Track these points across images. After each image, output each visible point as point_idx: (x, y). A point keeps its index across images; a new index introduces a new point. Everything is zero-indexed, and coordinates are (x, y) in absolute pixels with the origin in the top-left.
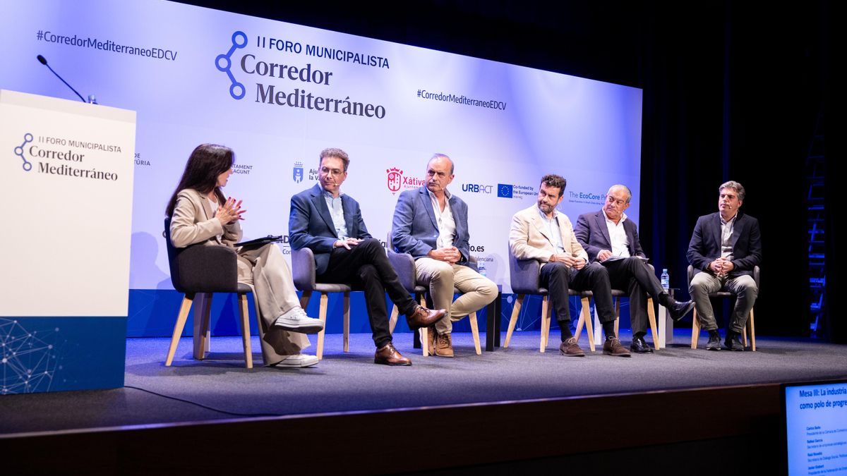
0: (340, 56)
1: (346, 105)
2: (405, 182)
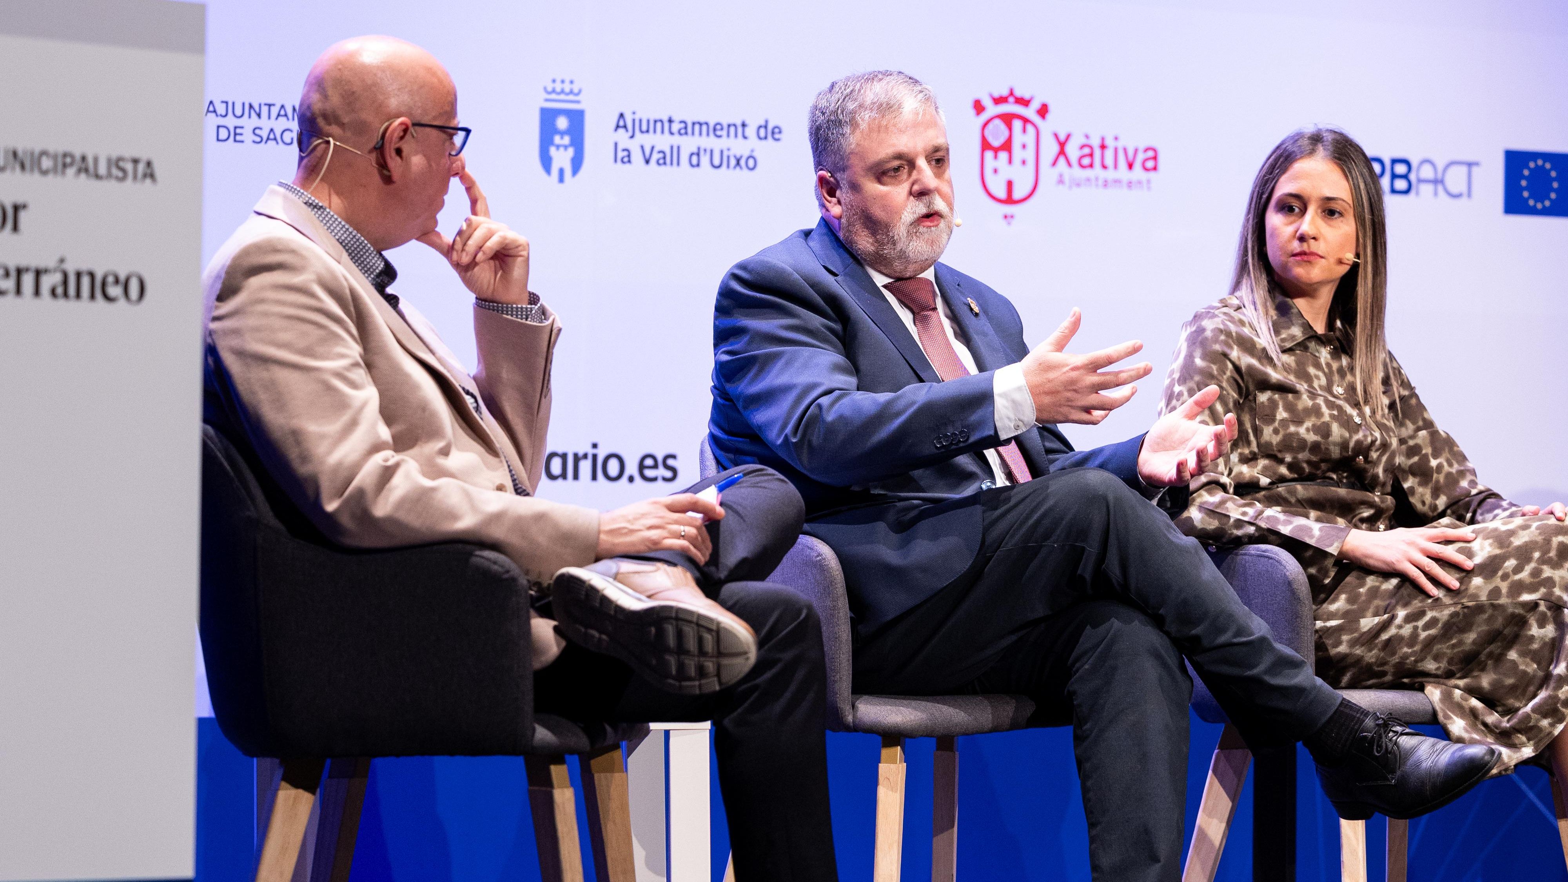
2: (1062, 160)
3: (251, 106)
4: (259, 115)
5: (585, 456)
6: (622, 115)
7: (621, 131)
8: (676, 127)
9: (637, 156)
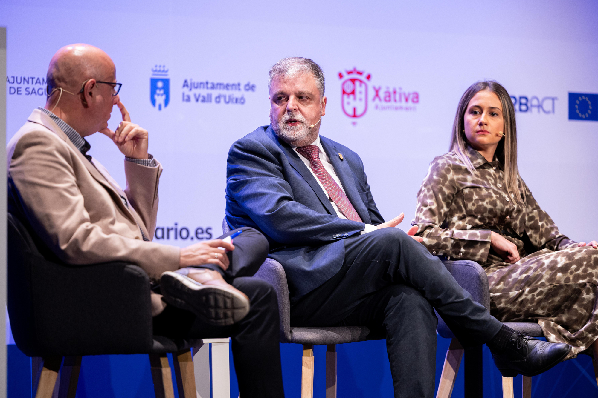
2: (377, 98)
3: (24, 79)
4: (28, 82)
5: (172, 229)
6: (186, 81)
7: (186, 88)
8: (209, 86)
9: (193, 99)
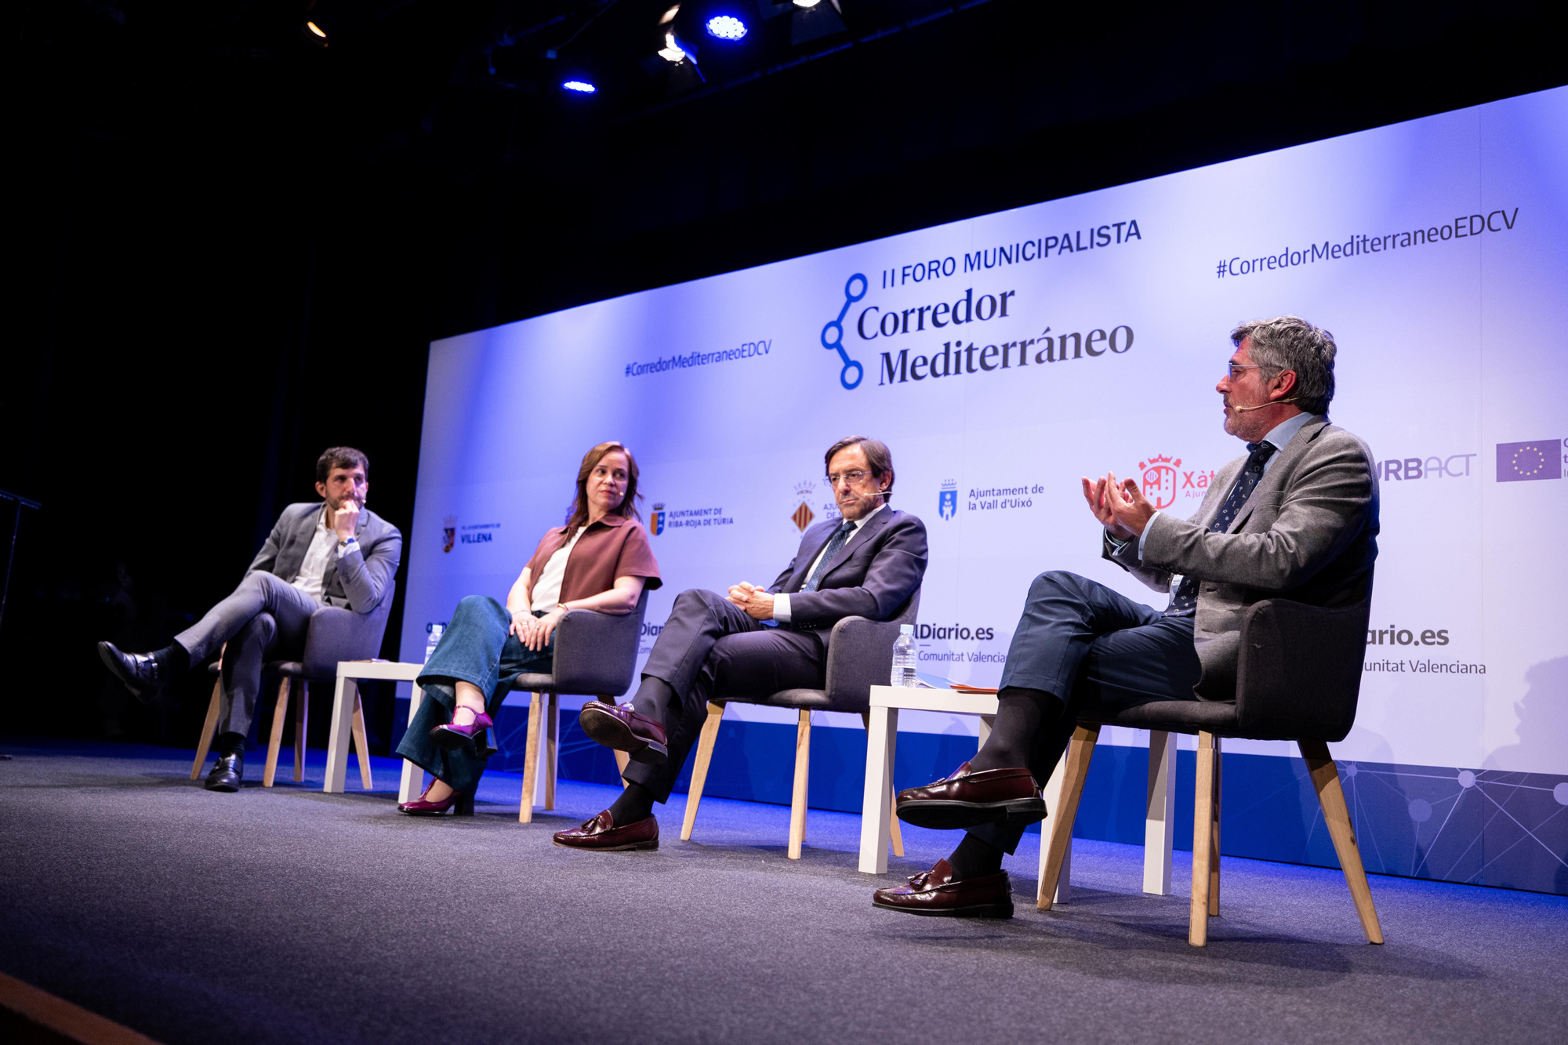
0: (1030, 250)
1: (1044, 344)
2: (1188, 485)
5: (953, 630)
6: (972, 491)
7: (972, 497)
8: (995, 493)
9: (979, 506)
